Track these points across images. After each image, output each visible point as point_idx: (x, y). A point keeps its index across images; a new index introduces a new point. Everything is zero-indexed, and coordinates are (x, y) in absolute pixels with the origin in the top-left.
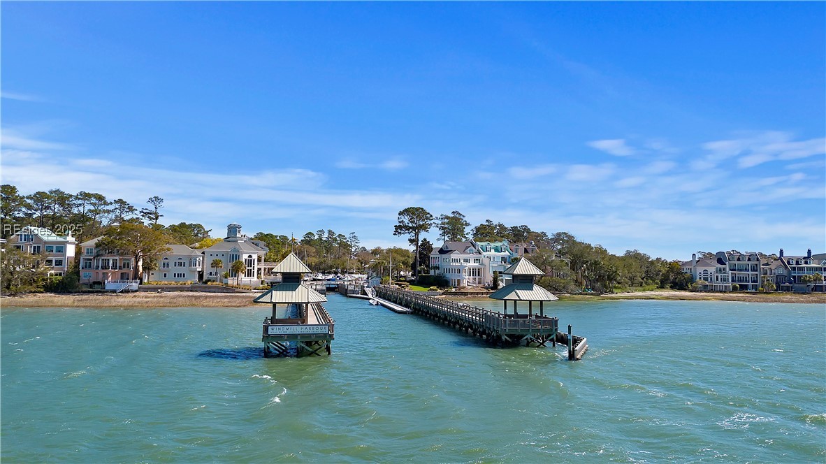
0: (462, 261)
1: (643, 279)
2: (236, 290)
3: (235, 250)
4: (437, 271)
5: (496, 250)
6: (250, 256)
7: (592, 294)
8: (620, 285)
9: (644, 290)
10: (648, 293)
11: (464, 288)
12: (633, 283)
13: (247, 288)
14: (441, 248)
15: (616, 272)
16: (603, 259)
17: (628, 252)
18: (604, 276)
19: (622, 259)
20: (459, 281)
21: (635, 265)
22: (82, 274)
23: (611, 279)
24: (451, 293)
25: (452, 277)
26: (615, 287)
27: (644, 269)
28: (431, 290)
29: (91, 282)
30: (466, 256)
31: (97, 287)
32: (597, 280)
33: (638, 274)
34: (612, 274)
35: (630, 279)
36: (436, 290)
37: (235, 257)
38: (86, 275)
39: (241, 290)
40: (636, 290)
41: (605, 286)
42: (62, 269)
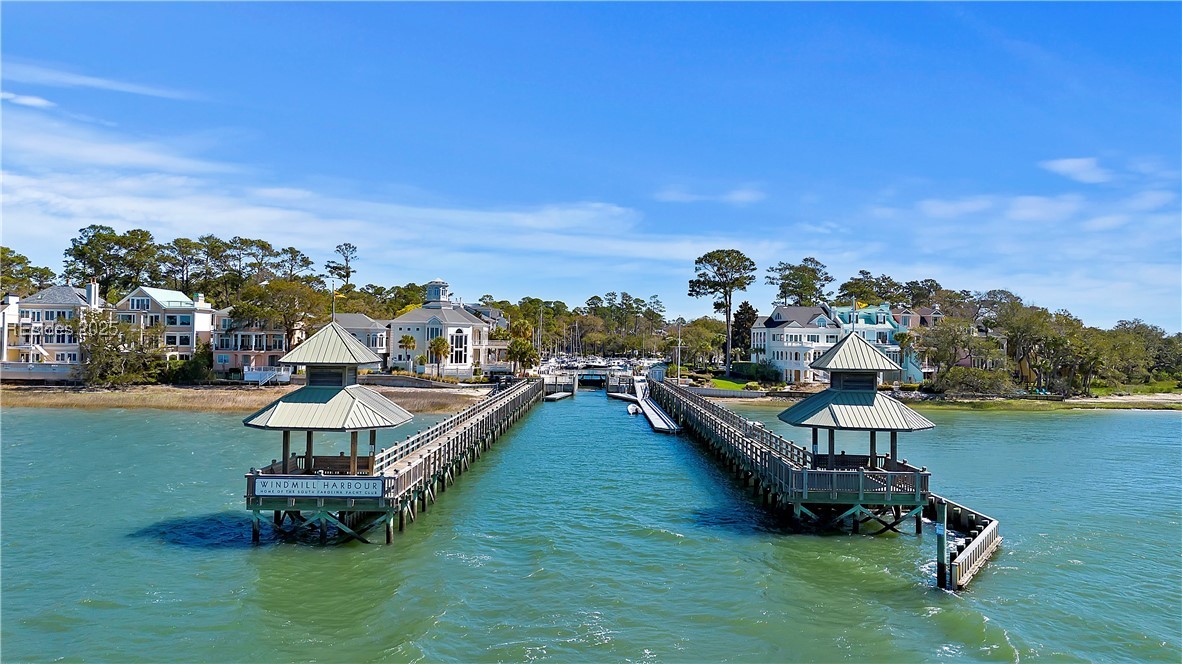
0: (805, 340)
1: (1150, 370)
2: (434, 383)
3: (435, 321)
4: (762, 357)
5: (869, 320)
6: (459, 331)
7: (1047, 398)
8: (1104, 382)
9: (1153, 392)
10: (1160, 397)
11: (805, 384)
12: (1130, 377)
13: (452, 381)
14: (770, 318)
15: (1096, 358)
16: (1072, 335)
17: (1123, 323)
18: (1072, 366)
19: (1111, 334)
20: (798, 373)
21: (1135, 346)
22: (215, 357)
23: (1085, 371)
24: (782, 395)
25: (786, 366)
26: (1094, 385)
27: (1153, 352)
28: (747, 387)
29: (227, 368)
30: (811, 331)
31: (233, 378)
32: (1060, 373)
33: (1142, 363)
34: (1088, 363)
35: (1126, 370)
36: (755, 388)
37: (436, 332)
38: (222, 359)
39: (441, 384)
40: (1136, 392)
41: (1074, 384)
42: (189, 350)
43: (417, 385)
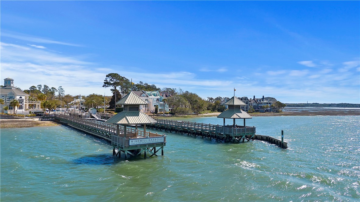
2: (15, 117)
3: (11, 93)
5: (154, 95)
6: (21, 97)
7: (195, 115)
10: (213, 114)
13: (21, 116)
15: (203, 105)
39: (17, 117)
43: (7, 118)
